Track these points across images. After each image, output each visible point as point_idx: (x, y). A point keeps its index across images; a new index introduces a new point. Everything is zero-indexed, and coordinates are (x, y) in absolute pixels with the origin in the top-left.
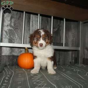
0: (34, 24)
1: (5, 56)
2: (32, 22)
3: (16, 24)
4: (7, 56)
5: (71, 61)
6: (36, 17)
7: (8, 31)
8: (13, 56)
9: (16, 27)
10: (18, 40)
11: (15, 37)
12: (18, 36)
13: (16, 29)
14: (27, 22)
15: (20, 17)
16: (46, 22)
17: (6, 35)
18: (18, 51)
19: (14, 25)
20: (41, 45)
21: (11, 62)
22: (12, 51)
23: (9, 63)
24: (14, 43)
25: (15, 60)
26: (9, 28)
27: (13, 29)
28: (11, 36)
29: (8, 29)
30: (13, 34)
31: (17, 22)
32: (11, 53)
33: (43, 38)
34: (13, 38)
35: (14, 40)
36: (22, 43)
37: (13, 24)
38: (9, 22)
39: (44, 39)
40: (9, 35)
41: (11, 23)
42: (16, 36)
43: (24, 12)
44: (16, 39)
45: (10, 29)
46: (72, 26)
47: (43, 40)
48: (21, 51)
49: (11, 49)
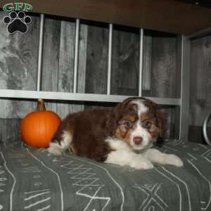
0: (69, 45)
2: (65, 39)
3: (24, 44)
7: (4, 62)
9: (25, 52)
10: (29, 83)
11: (22, 76)
12: (31, 74)
13: (25, 55)
14: (53, 40)
15: (35, 27)
16: (101, 39)
17: (1, 71)
18: (31, 109)
19: (19, 46)
21: (14, 135)
22: (16, 109)
23: (8, 137)
24: (20, 88)
26: (9, 54)
27: (17, 56)
28: (14, 74)
29: (5, 58)
30: (17, 68)
31: (29, 40)
32: (13, 112)
34: (18, 78)
35: (21, 82)
37: (16, 46)
38: (8, 41)
40: (8, 72)
41: (12, 43)
42: (26, 73)
44: (26, 81)
45: (10, 58)
49: (13, 103)
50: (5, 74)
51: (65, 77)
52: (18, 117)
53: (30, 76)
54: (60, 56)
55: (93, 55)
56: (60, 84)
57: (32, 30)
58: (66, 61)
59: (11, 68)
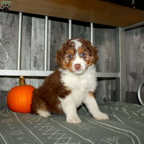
0: (38, 34)
2: (35, 30)
5: (106, 97)
6: (41, 21)
9: (6, 41)
10: (9, 64)
11: (4, 58)
12: (11, 56)
13: (6, 43)
14: (26, 31)
16: (60, 30)
18: (11, 83)
19: (2, 36)
20: (78, 67)
24: (3, 68)
31: (9, 31)
33: (80, 54)
34: (1, 60)
35: (4, 63)
36: (17, 69)
39: (82, 55)
42: (7, 56)
47: (81, 57)
51: (36, 58)
52: (2, 90)
53: (10, 58)
54: (32, 43)
55: (55, 42)
56: (32, 64)
57: (11, 24)
58: (36, 47)
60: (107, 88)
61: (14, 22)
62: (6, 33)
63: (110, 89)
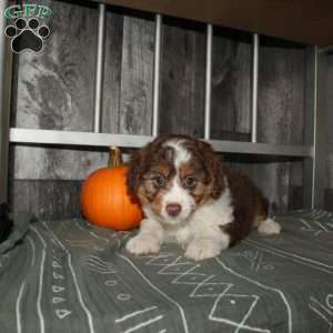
0: (136, 57)
1: (26, 184)
2: (130, 47)
3: (68, 55)
4: (34, 181)
5: (277, 201)
6: (144, 30)
7: (35, 83)
8: (60, 182)
9: (69, 68)
10: (74, 120)
11: (63, 108)
12: (77, 104)
13: (67, 74)
15: (83, 27)
16: (183, 50)
17: (30, 98)
18: (77, 163)
19: (59, 58)
21: (51, 207)
22: (54, 163)
23: (42, 211)
25: (67, 197)
26: (42, 69)
27: (55, 74)
28: (50, 105)
29: (36, 76)
30: (55, 95)
31: (73, 47)
32: (49, 169)
34: (57, 112)
35: (62, 118)
36: (93, 131)
37: (55, 57)
40: (40, 100)
42: (69, 103)
43: (102, 7)
44: (70, 116)
45: (44, 77)
46: (281, 65)
48: (89, 163)
49: (49, 153)
50: (35, 105)
51: (130, 110)
52: (56, 175)
53: (76, 109)
54: (122, 75)
55: (171, 75)
56: (122, 122)
57: (79, 31)
58: (132, 85)
59: (46, 94)
60: (280, 181)
61: (84, 28)
62: (66, 51)
63: (287, 182)
